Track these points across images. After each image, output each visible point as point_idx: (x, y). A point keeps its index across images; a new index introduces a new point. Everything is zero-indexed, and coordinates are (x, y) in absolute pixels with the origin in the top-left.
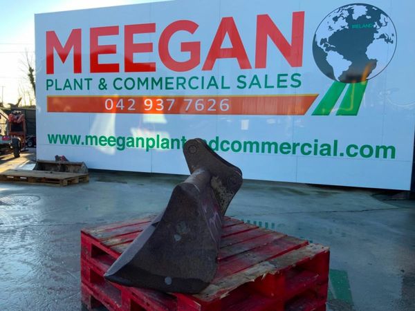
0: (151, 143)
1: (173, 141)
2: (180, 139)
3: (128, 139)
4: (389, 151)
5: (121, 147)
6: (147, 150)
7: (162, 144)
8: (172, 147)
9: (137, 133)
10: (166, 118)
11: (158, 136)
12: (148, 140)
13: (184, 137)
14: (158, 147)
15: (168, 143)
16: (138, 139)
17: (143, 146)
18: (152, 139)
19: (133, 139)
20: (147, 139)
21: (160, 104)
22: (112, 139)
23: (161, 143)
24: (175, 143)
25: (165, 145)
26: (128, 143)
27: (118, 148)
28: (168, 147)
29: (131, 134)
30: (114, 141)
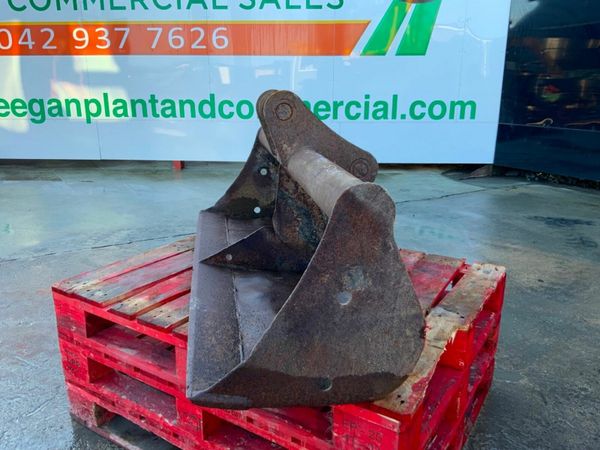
0: (93, 108)
1: (133, 103)
2: (147, 99)
3: (50, 102)
4: (468, 108)
5: (39, 118)
6: (89, 121)
7: (115, 110)
8: (134, 115)
9: (64, 92)
10: (118, 63)
11: (105, 95)
12: (87, 103)
13: (153, 96)
14: (107, 114)
15: (124, 107)
16: (68, 102)
17: (79, 114)
18: (93, 101)
19: (58, 102)
20: (86, 100)
21: (104, 38)
22: (18, 104)
23: (112, 107)
24: (139, 106)
25: (120, 111)
26: (50, 110)
27: (33, 120)
28: (125, 114)
29: (55, 93)
30: (24, 107)
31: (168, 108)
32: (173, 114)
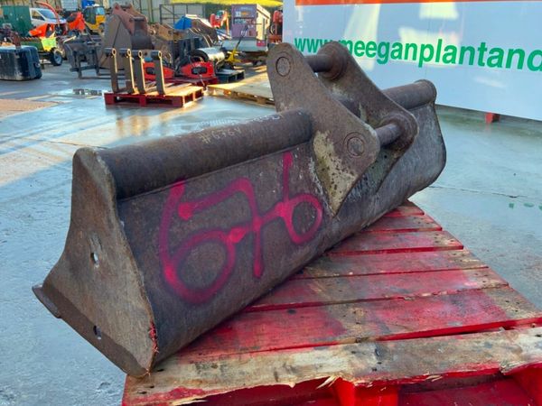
0: (427, 53)
1: (463, 50)
2: (476, 46)
3: (394, 46)
5: (383, 59)
6: (420, 65)
7: (445, 56)
8: (461, 62)
9: (408, 36)
10: (459, 10)
11: (440, 41)
12: (423, 47)
13: (483, 44)
14: (437, 60)
15: (454, 54)
16: (408, 46)
17: (414, 59)
18: (430, 47)
19: (401, 45)
22: (371, 46)
23: (443, 53)
24: (468, 53)
25: (449, 58)
26: (394, 52)
27: (378, 61)
28: (453, 61)
29: (400, 38)
30: (375, 49)
31: (496, 57)
32: (499, 64)
